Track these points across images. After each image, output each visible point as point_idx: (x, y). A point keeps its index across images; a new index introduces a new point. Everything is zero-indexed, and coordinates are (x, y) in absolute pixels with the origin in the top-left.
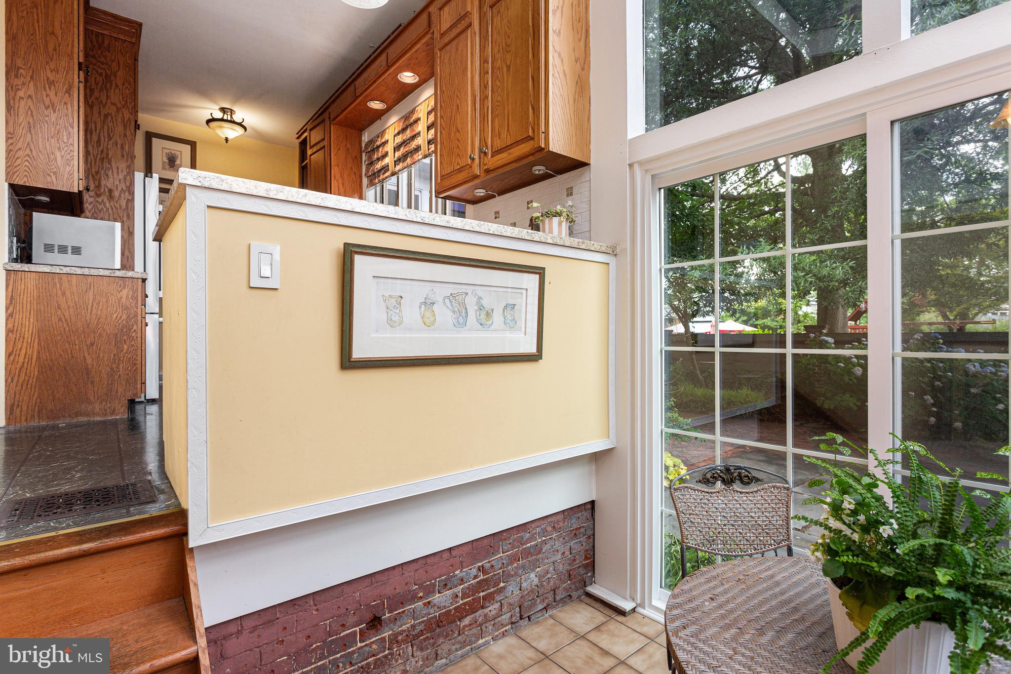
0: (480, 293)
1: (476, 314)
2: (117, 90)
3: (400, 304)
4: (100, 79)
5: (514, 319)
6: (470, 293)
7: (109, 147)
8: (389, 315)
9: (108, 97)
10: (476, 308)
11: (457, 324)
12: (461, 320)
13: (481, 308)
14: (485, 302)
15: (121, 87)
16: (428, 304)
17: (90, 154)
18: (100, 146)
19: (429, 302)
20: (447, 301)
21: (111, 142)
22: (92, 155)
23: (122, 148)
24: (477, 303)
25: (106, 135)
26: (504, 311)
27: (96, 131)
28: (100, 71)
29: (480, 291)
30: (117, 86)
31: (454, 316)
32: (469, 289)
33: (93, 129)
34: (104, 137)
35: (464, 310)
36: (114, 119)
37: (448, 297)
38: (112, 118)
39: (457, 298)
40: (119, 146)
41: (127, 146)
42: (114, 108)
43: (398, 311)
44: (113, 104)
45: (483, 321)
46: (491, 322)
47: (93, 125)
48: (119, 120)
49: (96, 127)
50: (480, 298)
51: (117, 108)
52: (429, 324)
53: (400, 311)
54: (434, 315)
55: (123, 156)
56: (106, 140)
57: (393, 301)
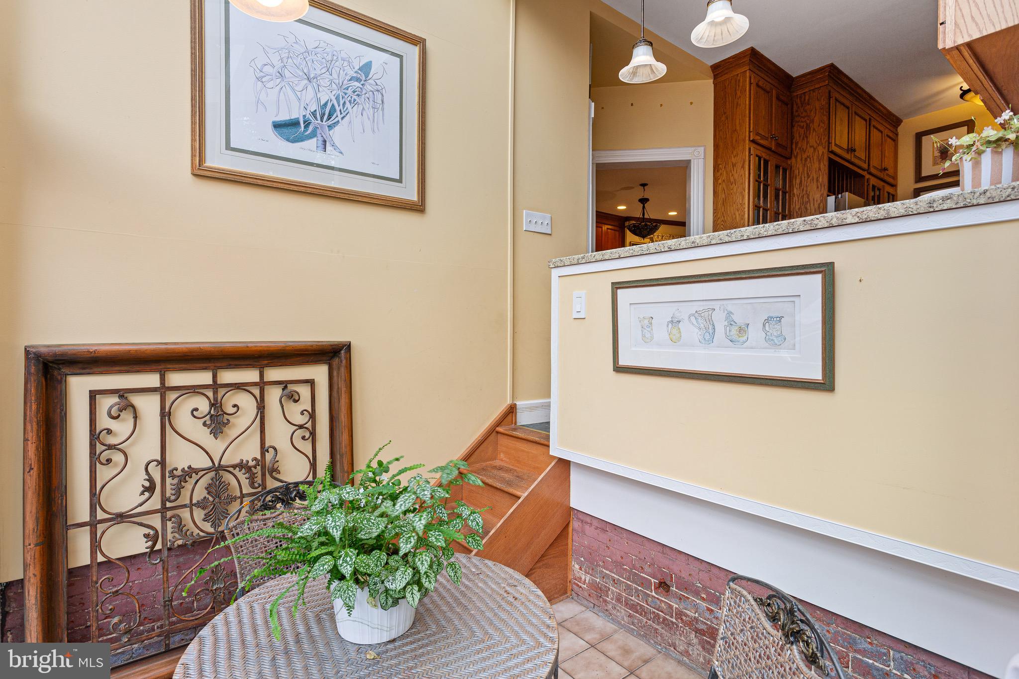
0: (730, 308)
1: (726, 330)
2: (814, 133)
3: (651, 324)
4: (802, 131)
5: (781, 335)
6: (717, 308)
7: (808, 184)
8: (644, 333)
9: (808, 142)
10: (726, 323)
11: (703, 341)
12: (707, 337)
13: (732, 323)
14: (739, 319)
15: (817, 130)
16: (675, 322)
17: (794, 196)
18: (801, 186)
19: (675, 320)
20: (693, 318)
21: (809, 180)
22: (796, 196)
23: (817, 180)
24: (727, 318)
25: (806, 175)
26: (764, 325)
27: (799, 175)
28: (802, 124)
29: (730, 306)
30: (814, 129)
31: (700, 333)
32: (717, 305)
33: (797, 174)
34: (805, 177)
35: (711, 327)
36: (812, 159)
37: (693, 315)
38: (810, 159)
39: (702, 315)
40: (815, 180)
41: (821, 177)
42: (812, 149)
43: (649, 329)
44: (811, 147)
45: (735, 337)
46: (745, 338)
47: (797, 171)
48: (815, 157)
49: (799, 173)
50: (730, 313)
51: (814, 148)
52: (675, 340)
53: (652, 329)
54: (680, 332)
55: (818, 187)
56: (806, 179)
57: (646, 322)
